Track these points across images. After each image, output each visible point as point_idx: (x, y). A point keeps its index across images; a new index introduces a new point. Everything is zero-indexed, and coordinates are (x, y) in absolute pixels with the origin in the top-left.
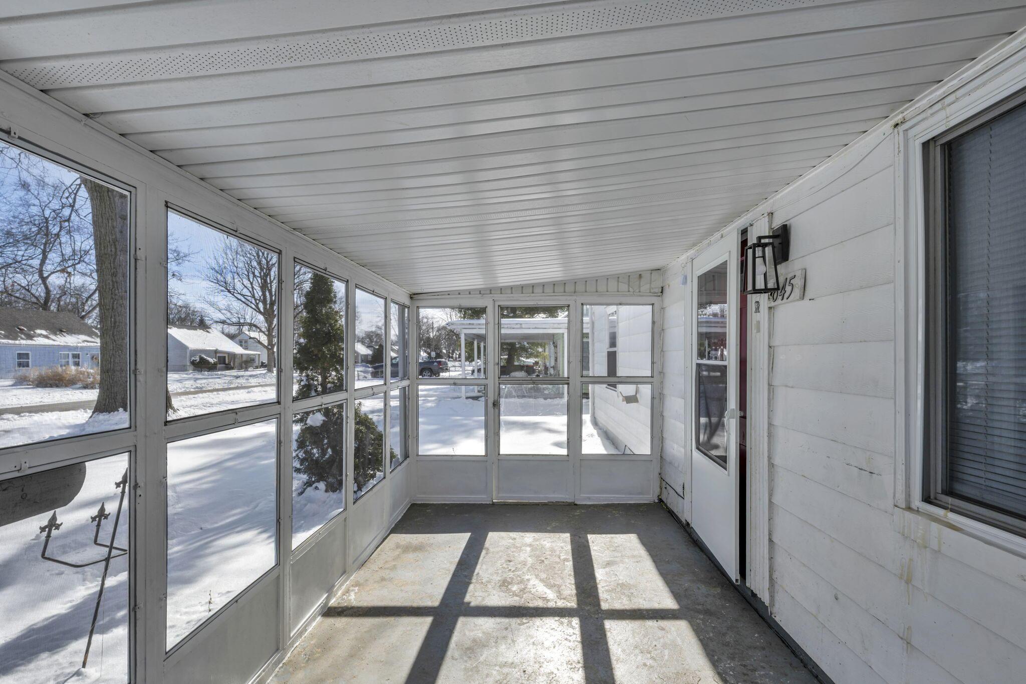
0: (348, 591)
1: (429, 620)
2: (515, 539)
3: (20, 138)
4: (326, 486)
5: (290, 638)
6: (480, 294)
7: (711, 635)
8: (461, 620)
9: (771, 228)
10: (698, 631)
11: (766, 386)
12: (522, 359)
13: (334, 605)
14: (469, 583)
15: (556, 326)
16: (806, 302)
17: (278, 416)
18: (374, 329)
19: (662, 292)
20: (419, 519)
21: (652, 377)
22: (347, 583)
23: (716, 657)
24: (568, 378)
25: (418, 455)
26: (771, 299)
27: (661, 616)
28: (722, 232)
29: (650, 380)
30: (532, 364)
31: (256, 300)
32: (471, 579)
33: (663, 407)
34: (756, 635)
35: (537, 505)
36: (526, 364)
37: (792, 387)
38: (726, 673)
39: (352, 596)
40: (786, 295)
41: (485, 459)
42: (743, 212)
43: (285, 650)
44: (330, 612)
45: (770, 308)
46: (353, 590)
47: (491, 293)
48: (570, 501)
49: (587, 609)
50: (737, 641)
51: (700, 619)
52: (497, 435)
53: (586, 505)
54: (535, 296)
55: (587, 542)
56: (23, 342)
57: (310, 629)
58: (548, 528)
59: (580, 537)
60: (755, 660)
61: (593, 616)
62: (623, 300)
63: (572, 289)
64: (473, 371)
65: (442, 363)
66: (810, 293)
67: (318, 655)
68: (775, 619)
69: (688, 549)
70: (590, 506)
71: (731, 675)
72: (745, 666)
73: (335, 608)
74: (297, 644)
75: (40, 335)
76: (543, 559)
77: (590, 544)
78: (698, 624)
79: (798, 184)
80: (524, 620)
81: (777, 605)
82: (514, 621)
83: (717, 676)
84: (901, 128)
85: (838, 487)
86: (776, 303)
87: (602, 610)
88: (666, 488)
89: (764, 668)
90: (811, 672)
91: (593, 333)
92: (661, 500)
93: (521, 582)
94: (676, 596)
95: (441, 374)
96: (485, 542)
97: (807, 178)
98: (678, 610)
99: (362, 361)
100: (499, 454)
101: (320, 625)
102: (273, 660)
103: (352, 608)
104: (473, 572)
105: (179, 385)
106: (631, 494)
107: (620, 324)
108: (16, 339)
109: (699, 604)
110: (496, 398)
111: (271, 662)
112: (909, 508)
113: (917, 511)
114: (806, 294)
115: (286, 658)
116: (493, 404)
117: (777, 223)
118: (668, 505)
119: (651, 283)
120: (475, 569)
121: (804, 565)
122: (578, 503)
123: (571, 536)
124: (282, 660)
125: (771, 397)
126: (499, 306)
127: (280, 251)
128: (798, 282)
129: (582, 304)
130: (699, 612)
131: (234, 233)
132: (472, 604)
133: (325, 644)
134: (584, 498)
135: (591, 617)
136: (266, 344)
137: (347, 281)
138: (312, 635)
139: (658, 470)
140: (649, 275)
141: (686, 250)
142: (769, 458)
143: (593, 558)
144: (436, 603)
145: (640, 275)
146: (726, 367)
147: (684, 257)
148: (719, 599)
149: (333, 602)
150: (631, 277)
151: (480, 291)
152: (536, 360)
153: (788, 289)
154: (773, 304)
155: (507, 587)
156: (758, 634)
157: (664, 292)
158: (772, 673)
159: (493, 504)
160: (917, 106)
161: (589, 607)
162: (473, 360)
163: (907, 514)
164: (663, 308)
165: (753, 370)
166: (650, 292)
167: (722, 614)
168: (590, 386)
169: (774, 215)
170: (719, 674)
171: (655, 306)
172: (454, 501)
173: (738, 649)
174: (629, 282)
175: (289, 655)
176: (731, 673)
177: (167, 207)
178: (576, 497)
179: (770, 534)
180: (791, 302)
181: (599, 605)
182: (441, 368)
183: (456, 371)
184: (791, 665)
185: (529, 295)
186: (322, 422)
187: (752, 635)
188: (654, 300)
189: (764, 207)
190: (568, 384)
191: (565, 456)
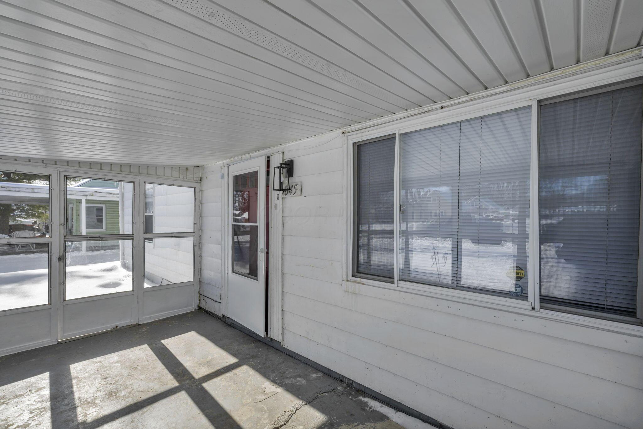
2: (100, 362)
6: (43, 163)
7: (260, 366)
9: (283, 160)
10: (253, 367)
11: (281, 236)
16: (302, 197)
19: (201, 181)
21: (194, 233)
23: (267, 375)
24: (133, 234)
26: (284, 194)
27: (232, 368)
28: (251, 155)
29: (194, 234)
33: (201, 251)
34: (278, 358)
37: (295, 236)
38: (275, 380)
40: (292, 194)
41: (48, 306)
42: (266, 148)
45: (283, 198)
47: (55, 164)
48: (135, 323)
50: (272, 364)
51: (251, 361)
52: (63, 284)
53: (148, 323)
54: (103, 172)
55: (164, 345)
59: (156, 344)
60: (283, 369)
62: (175, 183)
66: (304, 194)
68: (285, 347)
69: (228, 330)
70: (151, 323)
71: (277, 379)
72: (280, 373)
76: (135, 366)
77: (167, 346)
78: (252, 364)
79: (297, 142)
80: (145, 410)
81: (285, 340)
82: (137, 414)
83: (271, 383)
84: (346, 135)
85: (318, 278)
86: (287, 196)
88: (204, 300)
89: (288, 370)
90: (304, 363)
91: (123, 201)
92: (200, 308)
93: (126, 387)
94: (234, 355)
96: (70, 374)
97: (303, 141)
98: (239, 361)
100: (65, 300)
107: (157, 198)
109: (247, 355)
110: (61, 253)
112: (347, 281)
113: (350, 281)
114: (302, 194)
116: (59, 258)
117: (287, 158)
118: (207, 309)
119: (194, 174)
121: (300, 316)
122: (140, 323)
123: (148, 345)
125: (283, 241)
126: (64, 176)
128: (298, 187)
129: (145, 182)
130: (249, 358)
132: (88, 421)
134: (145, 319)
135: (192, 386)
139: (197, 289)
140: (193, 169)
141: (224, 159)
142: (282, 270)
145: (187, 168)
146: (257, 226)
147: (220, 163)
148: (255, 348)
150: (180, 168)
151: (43, 161)
152: (35, 220)
153: (294, 190)
154: (284, 196)
155: (115, 395)
156: (279, 357)
157: (202, 181)
158: (291, 371)
159: (59, 343)
160: (351, 128)
161: (187, 382)
163: (348, 283)
164: (201, 191)
165: (272, 228)
166: (194, 180)
167: (260, 355)
169: (285, 153)
170: (272, 381)
171: (196, 188)
173: (274, 367)
174: (179, 171)
176: (276, 378)
178: (140, 320)
179: (282, 307)
180: (295, 196)
181: (193, 377)
184: (296, 364)
185: (97, 170)
187: (276, 358)
188: (197, 185)
189: (280, 148)
190: (133, 239)
191: (130, 291)
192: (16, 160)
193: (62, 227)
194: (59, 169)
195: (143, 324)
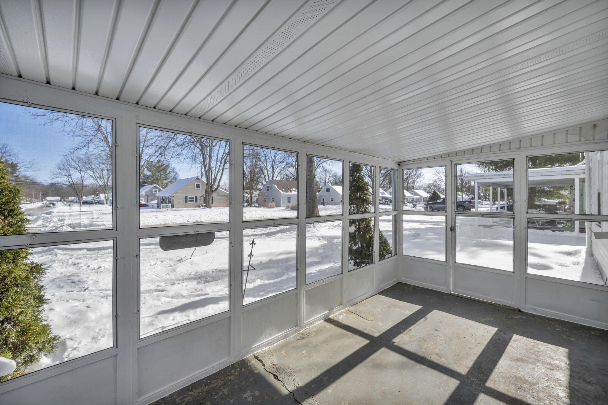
0: (340, 314)
1: (367, 342)
2: (450, 318)
3: (194, 134)
4: (354, 262)
5: (304, 323)
6: (441, 158)
8: (383, 349)
12: (544, 199)
13: (331, 318)
14: (402, 333)
15: (564, 173)
17: (297, 224)
18: (431, 182)
20: (398, 291)
22: (343, 310)
25: (403, 255)
30: (555, 204)
31: (368, 171)
32: (404, 331)
35: (485, 303)
36: (547, 203)
39: (341, 317)
41: (445, 264)
43: (301, 328)
44: (328, 320)
46: (343, 314)
47: (449, 157)
48: (516, 308)
49: (472, 379)
52: (454, 249)
53: (530, 314)
54: (483, 155)
56: (289, 193)
57: (316, 324)
58: (482, 320)
59: (505, 334)
61: (473, 385)
63: (518, 146)
64: (497, 208)
65: (472, 202)
67: (313, 335)
70: (535, 316)
73: (331, 319)
74: (308, 327)
75: (294, 190)
87: (485, 386)
95: (472, 209)
96: (428, 314)
99: (424, 201)
100: (456, 262)
101: (321, 323)
102: (294, 329)
103: (338, 322)
104: (408, 328)
105: (335, 211)
106: (584, 317)
108: (287, 192)
110: (453, 225)
111: (293, 329)
115: (301, 331)
116: (451, 228)
120: (411, 326)
122: (523, 310)
123: (497, 330)
124: (299, 331)
127: (298, 152)
131: (273, 149)
132: (395, 344)
133: (319, 331)
135: (471, 385)
136: (371, 192)
137: (343, 161)
138: (315, 327)
140: (607, 123)
143: (506, 350)
144: (376, 335)
145: (595, 124)
149: (331, 316)
150: (582, 128)
151: (441, 156)
155: (423, 343)
159: (450, 294)
161: (475, 379)
162: (497, 200)
166: (607, 139)
168: (586, 223)
172: (424, 286)
174: (580, 132)
175: (303, 330)
177: (243, 144)
178: (522, 306)
181: (485, 381)
182: (471, 206)
183: (486, 208)
186: (354, 231)
191: (511, 272)
192: (427, 159)
193: (453, 204)
194: (451, 160)
195: (524, 312)
